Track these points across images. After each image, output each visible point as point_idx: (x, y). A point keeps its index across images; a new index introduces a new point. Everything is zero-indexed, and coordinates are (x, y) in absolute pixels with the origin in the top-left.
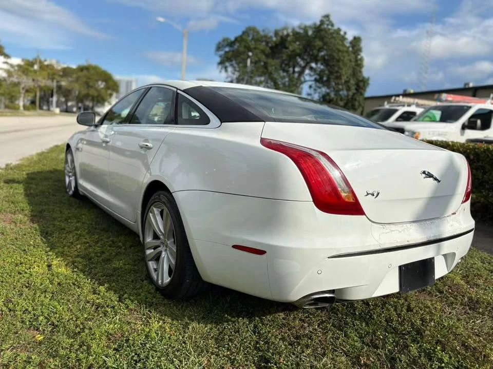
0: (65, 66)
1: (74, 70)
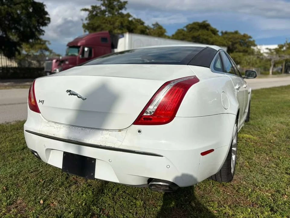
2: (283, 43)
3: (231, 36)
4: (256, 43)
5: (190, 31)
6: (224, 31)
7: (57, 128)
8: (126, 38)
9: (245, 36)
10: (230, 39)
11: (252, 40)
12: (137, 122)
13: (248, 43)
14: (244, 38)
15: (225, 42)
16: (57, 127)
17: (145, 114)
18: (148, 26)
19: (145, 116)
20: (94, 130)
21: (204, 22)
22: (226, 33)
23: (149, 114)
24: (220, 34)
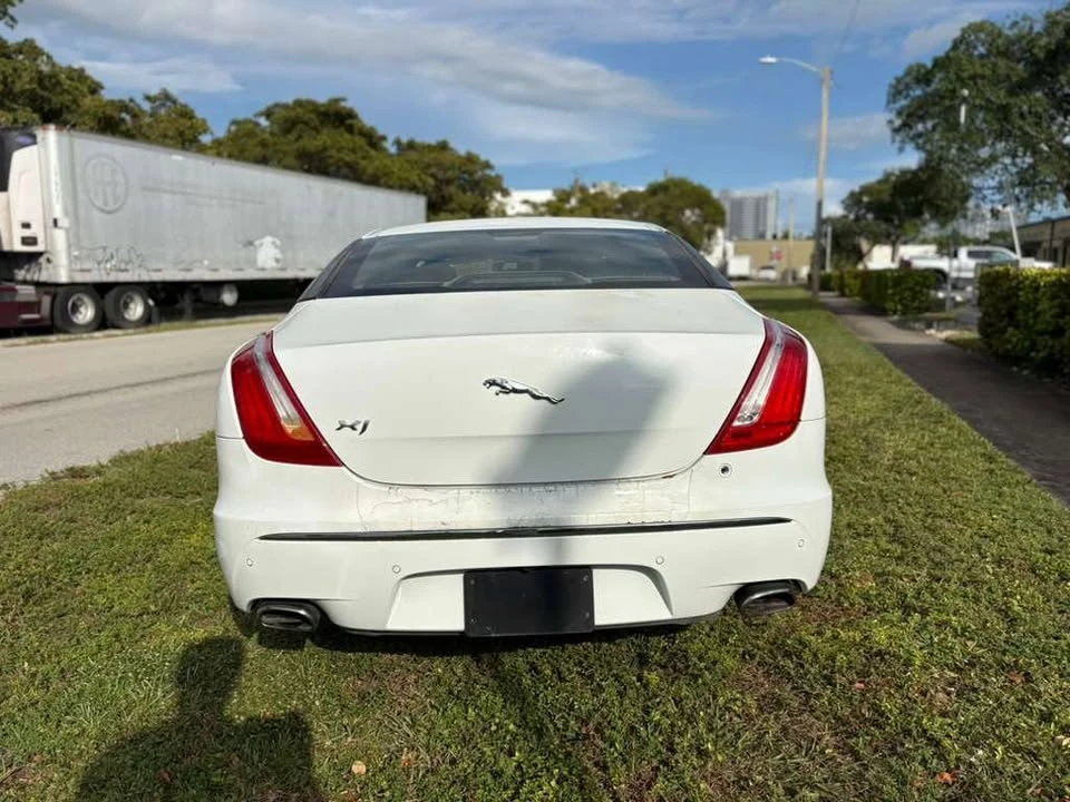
0: (625, 190)
1: (642, 194)
2: (566, 186)
3: (429, 158)
4: (505, 185)
5: (287, 131)
6: (404, 140)
7: (446, 501)
8: (45, 146)
9: (471, 159)
10: (428, 166)
11: (493, 174)
12: (717, 447)
13: (482, 184)
14: (471, 167)
15: (414, 178)
16: (444, 497)
17: (736, 423)
18: (131, 100)
19: (738, 427)
20: (590, 488)
21: (337, 101)
22: (411, 146)
23: (747, 423)
24: (393, 150)
